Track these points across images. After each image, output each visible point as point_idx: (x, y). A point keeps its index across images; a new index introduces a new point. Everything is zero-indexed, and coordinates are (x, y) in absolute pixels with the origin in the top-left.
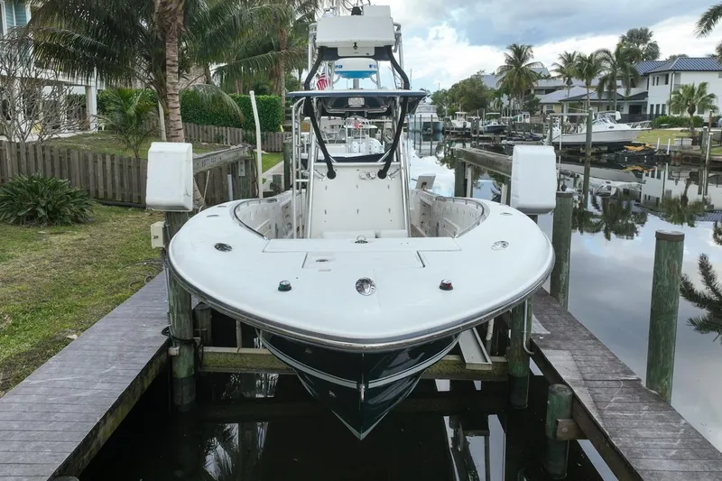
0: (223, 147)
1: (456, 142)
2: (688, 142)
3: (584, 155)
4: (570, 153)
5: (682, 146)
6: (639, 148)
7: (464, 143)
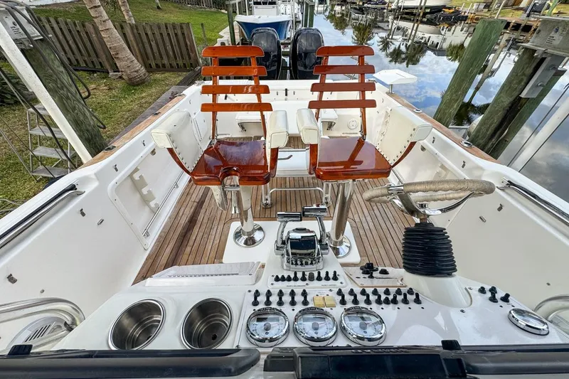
0: (201, 8)
1: (338, 5)
2: (482, 6)
3: (415, 15)
4: (407, 13)
5: (477, 10)
6: (451, 11)
7: (342, 5)
